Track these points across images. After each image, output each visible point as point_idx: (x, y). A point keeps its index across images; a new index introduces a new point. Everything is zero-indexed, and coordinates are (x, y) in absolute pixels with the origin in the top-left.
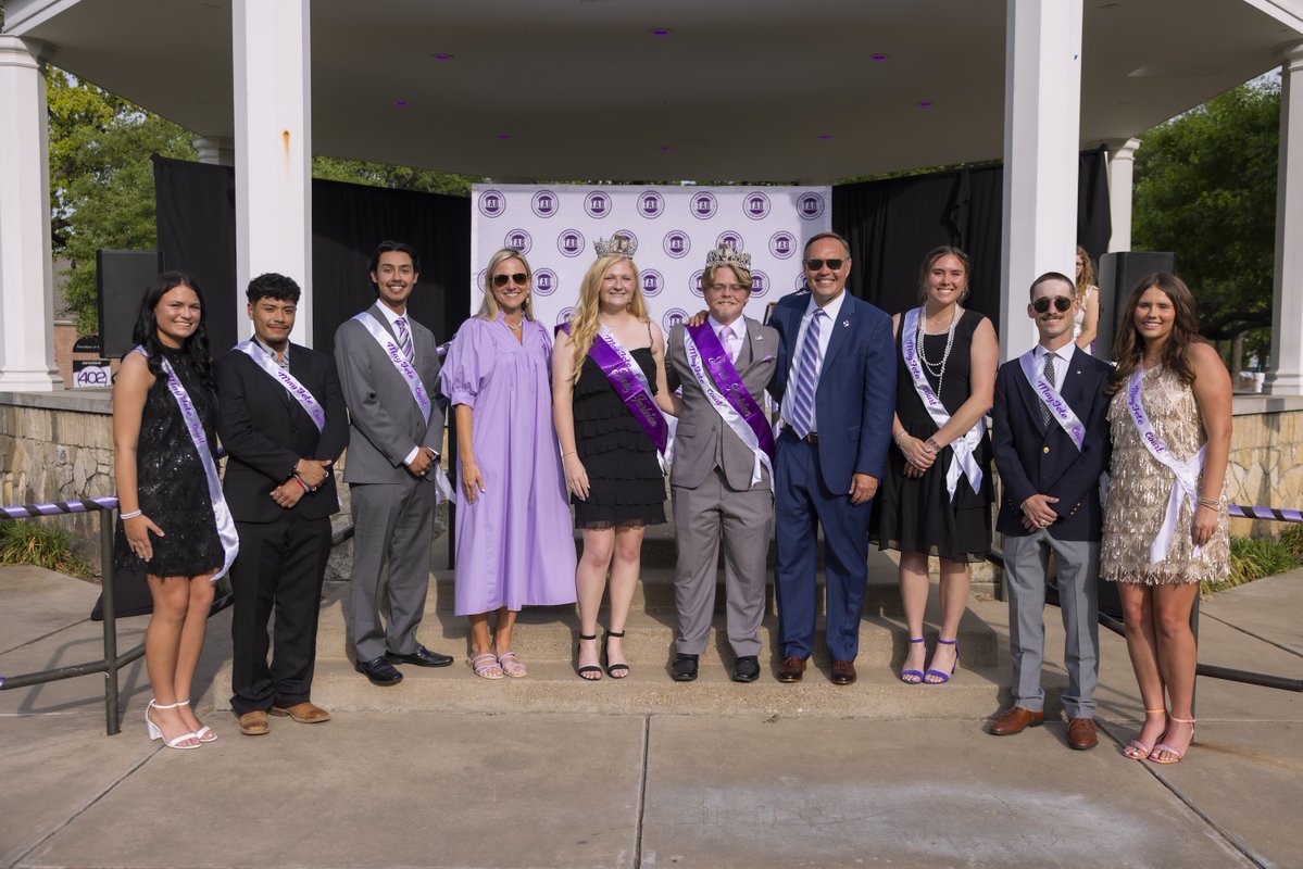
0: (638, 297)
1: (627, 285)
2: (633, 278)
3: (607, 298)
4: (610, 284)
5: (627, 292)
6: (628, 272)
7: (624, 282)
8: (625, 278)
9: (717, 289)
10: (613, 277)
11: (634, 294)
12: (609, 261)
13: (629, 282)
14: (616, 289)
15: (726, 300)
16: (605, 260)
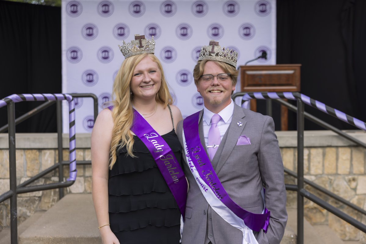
0: (164, 85)
1: (154, 76)
2: (158, 70)
3: (140, 91)
4: (138, 79)
5: (155, 83)
6: (153, 66)
7: (150, 75)
8: (151, 71)
9: (207, 79)
10: (141, 73)
11: (162, 83)
12: (134, 60)
13: (155, 74)
14: (145, 82)
15: (215, 88)
16: (131, 59)
